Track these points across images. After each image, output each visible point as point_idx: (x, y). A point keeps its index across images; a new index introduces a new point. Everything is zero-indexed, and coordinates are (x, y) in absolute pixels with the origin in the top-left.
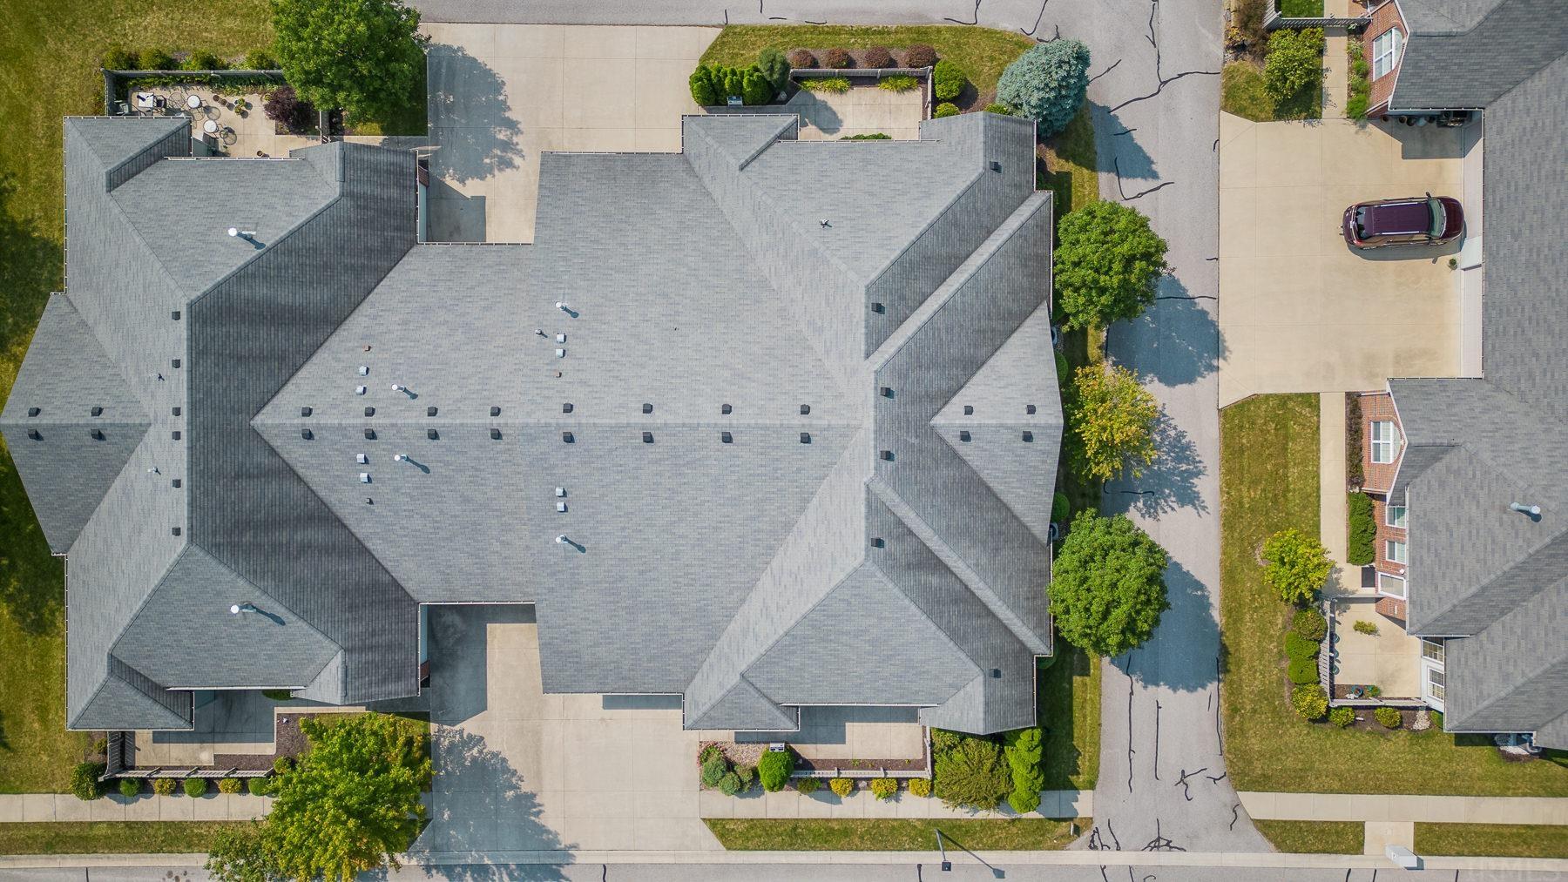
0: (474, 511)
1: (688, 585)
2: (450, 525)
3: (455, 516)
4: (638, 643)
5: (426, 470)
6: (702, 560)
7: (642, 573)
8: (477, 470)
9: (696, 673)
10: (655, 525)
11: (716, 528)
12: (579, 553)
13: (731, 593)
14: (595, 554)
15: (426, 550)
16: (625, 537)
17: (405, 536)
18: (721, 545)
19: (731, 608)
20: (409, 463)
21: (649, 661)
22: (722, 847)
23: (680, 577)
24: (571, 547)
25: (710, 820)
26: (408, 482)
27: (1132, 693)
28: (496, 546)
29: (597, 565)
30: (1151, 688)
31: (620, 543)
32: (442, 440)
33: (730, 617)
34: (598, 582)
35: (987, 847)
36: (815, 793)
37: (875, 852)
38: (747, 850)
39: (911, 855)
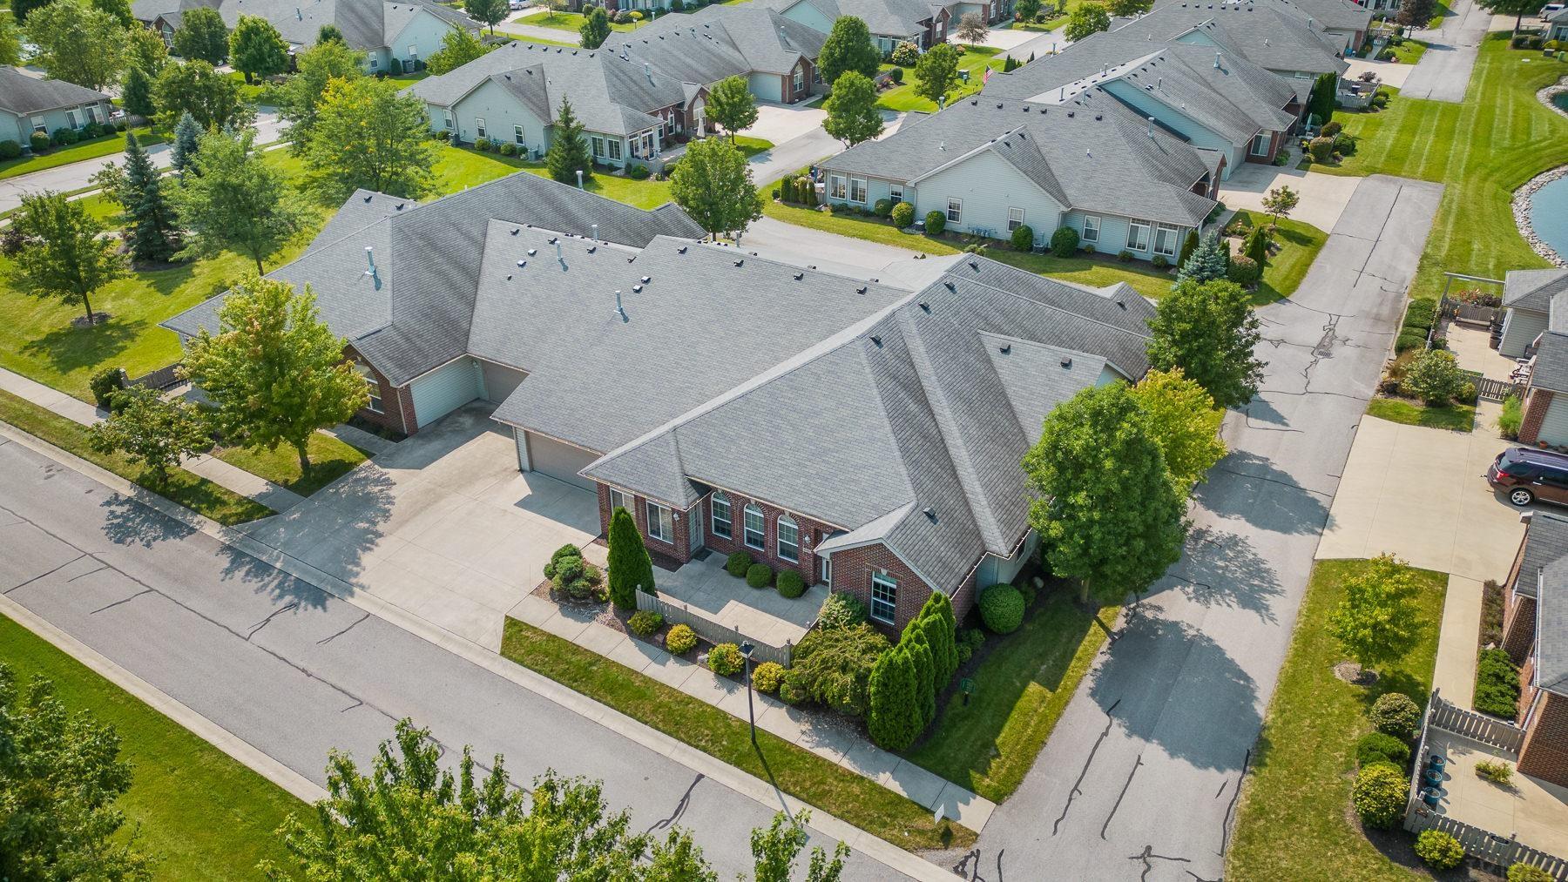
0: (571, 302)
5: (565, 269)
7: (656, 348)
10: (695, 319)
12: (622, 322)
14: (633, 326)
16: (666, 320)
20: (559, 263)
21: (601, 417)
22: (497, 650)
24: (620, 317)
25: (513, 619)
26: (546, 273)
27: (1105, 734)
29: (626, 334)
30: (1136, 741)
31: (657, 324)
35: (805, 796)
36: (644, 644)
37: (659, 733)
38: (521, 663)
39: (700, 759)
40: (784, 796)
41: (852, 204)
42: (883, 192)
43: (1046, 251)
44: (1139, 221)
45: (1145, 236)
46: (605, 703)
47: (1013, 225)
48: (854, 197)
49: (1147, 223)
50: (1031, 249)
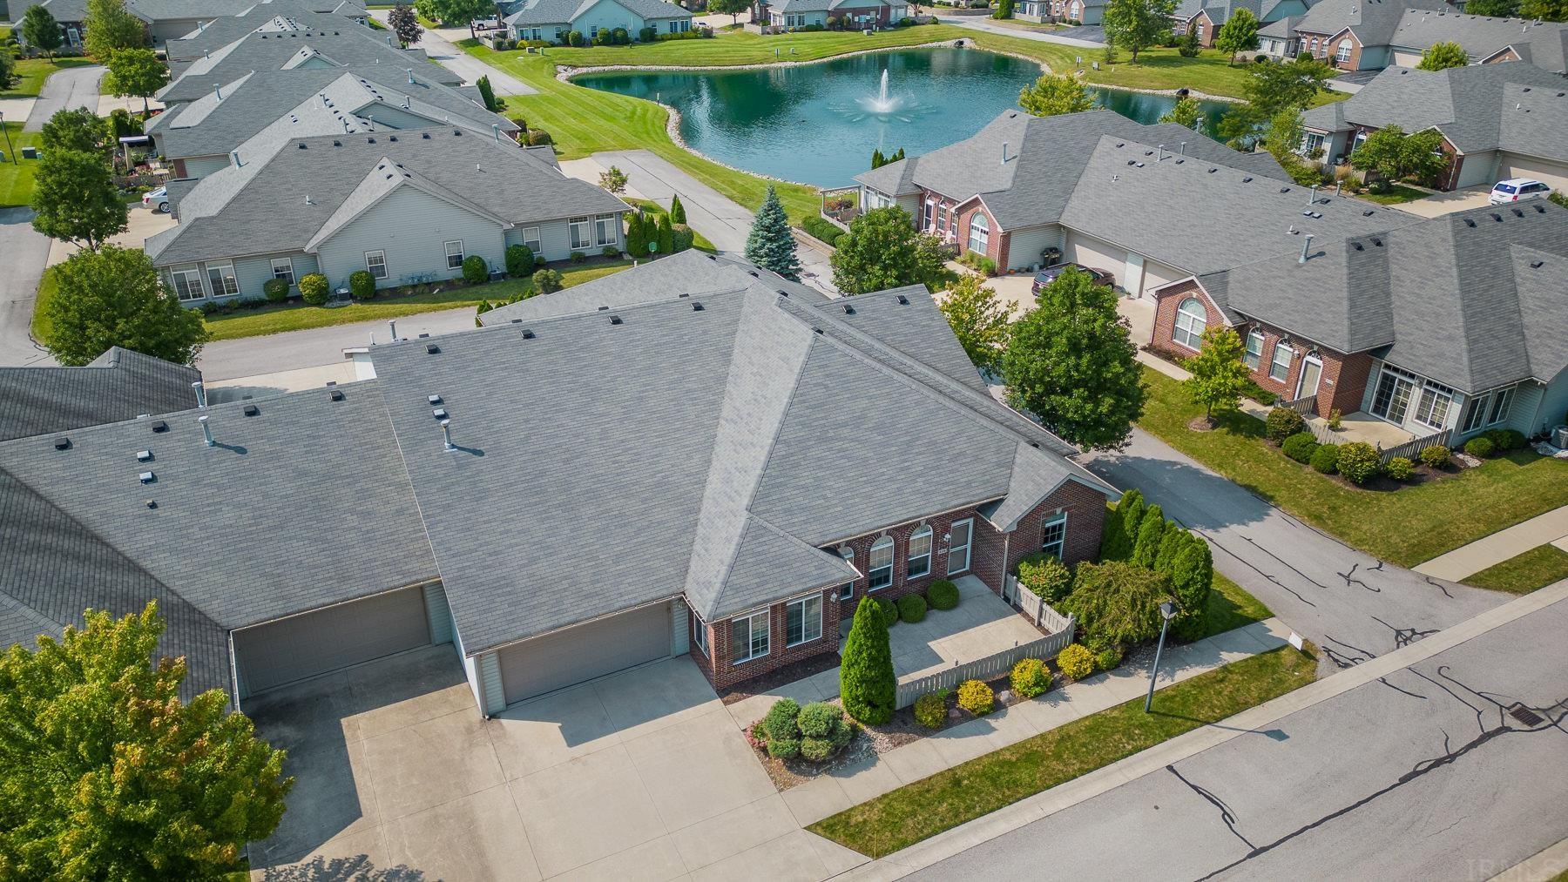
0: (314, 484)
1: (633, 461)
2: (279, 508)
3: (287, 496)
4: (593, 544)
5: (242, 451)
6: (639, 431)
7: (566, 461)
8: (314, 438)
9: (688, 561)
10: (566, 410)
11: (640, 399)
12: (476, 458)
13: (689, 457)
14: (499, 455)
15: (242, 549)
16: (532, 428)
17: (208, 538)
18: (654, 413)
19: (697, 473)
20: (217, 449)
21: (616, 563)
22: (863, 858)
23: (619, 455)
24: (463, 454)
25: (818, 824)
26: (214, 470)
27: (1210, 539)
28: (353, 520)
29: (504, 466)
30: (1223, 530)
31: (528, 437)
32: (264, 415)
33: (702, 483)
34: (511, 484)
35: (1229, 712)
36: (950, 730)
37: (1095, 773)
38: (904, 844)
39: (1146, 759)
40: (1219, 724)
41: (222, 299)
42: (266, 271)
43: (503, 275)
44: (576, 220)
45: (586, 233)
46: (1024, 797)
47: (457, 261)
48: (218, 290)
49: (585, 219)
50: (489, 279)
